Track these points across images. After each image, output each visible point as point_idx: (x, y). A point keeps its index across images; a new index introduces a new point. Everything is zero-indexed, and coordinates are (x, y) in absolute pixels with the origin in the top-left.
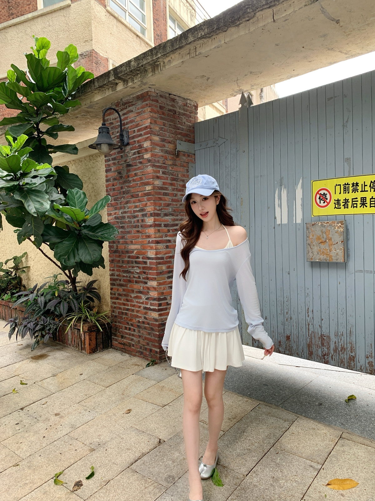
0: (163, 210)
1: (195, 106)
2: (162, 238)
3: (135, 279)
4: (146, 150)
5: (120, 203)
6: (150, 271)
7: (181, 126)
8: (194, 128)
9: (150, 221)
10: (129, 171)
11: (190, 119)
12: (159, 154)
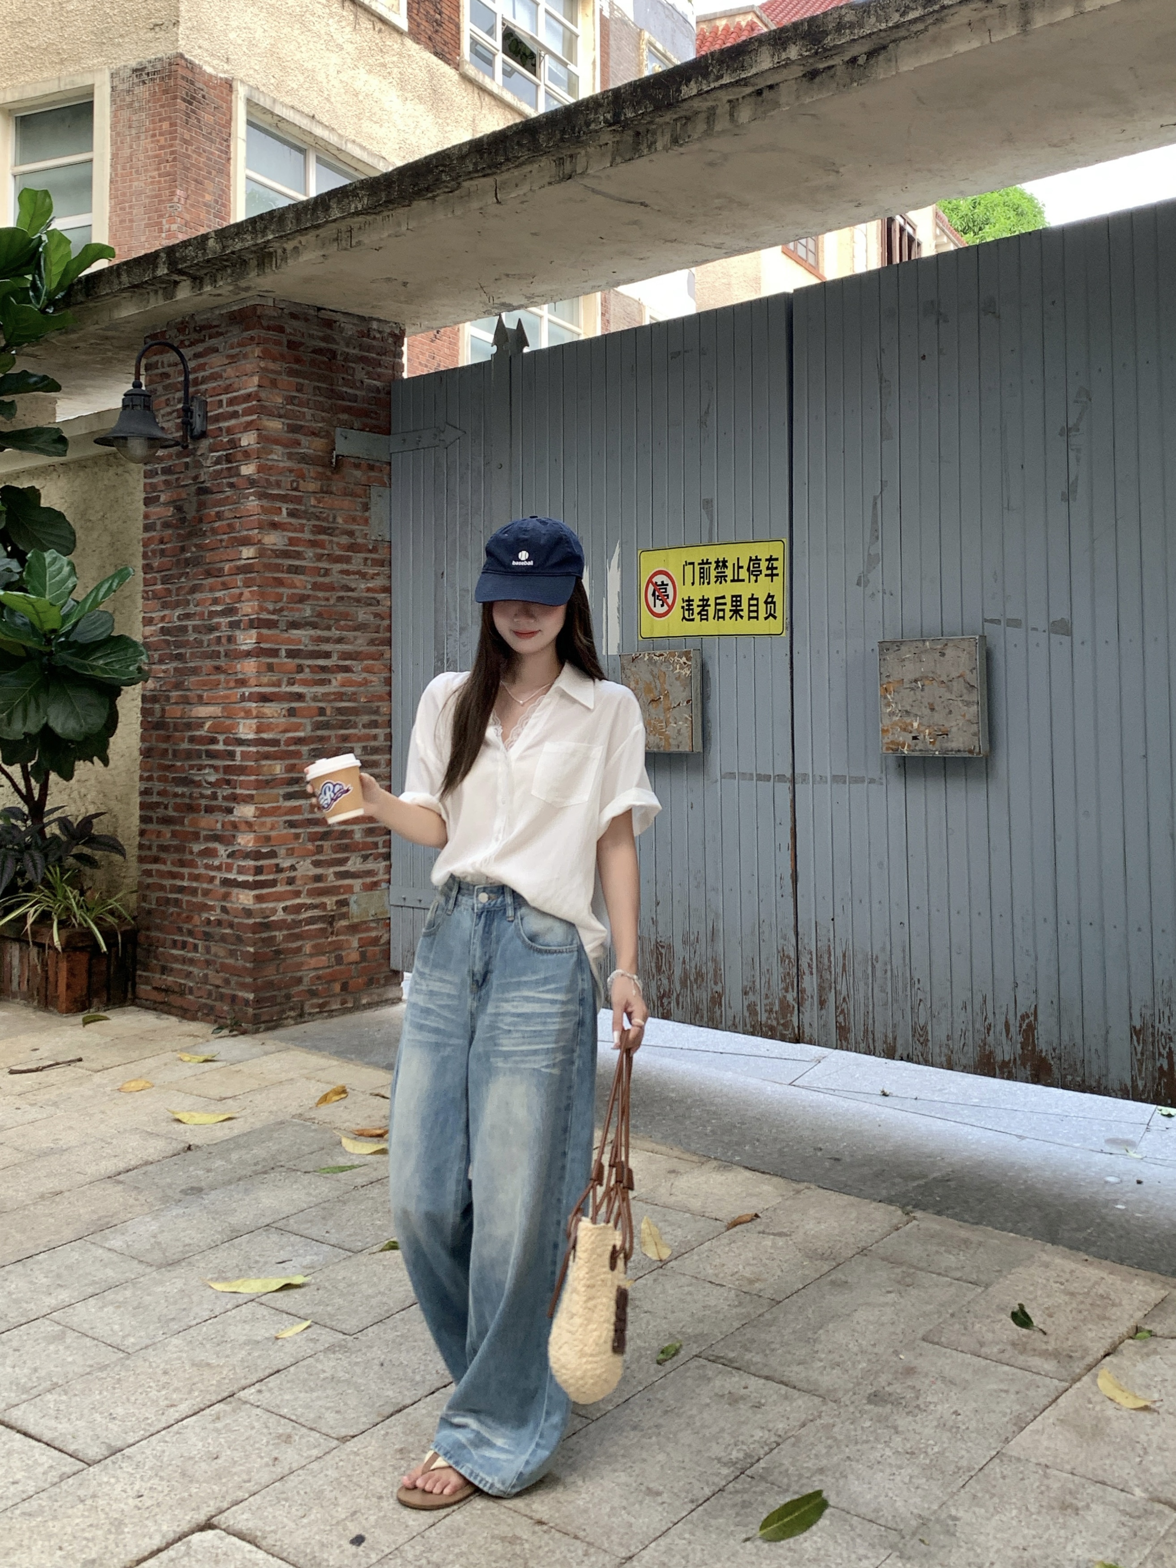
0: (285, 613)
1: (395, 335)
2: (279, 686)
3: (203, 802)
4: (247, 455)
5: (178, 589)
6: (242, 778)
7: (349, 391)
8: (389, 393)
9: (247, 640)
10: (202, 505)
11: (379, 370)
12: (281, 464)
